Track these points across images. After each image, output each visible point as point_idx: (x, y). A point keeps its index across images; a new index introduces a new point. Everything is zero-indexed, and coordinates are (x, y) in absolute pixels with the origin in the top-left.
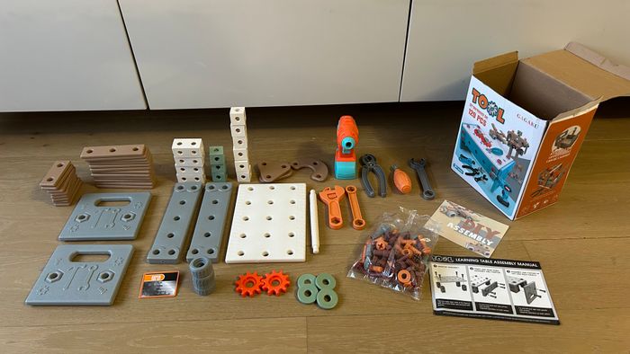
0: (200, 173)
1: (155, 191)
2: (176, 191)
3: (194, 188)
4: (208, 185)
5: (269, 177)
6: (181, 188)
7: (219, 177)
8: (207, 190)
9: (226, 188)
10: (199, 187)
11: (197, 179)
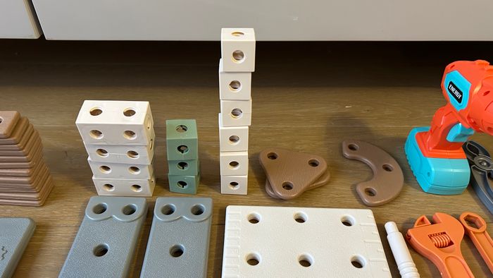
0: (145, 177)
1: (44, 213)
2: (90, 216)
3: (130, 211)
4: (160, 203)
5: (288, 187)
6: (101, 210)
7: (183, 184)
8: (158, 217)
9: (198, 212)
10: (140, 208)
11: (137, 187)
